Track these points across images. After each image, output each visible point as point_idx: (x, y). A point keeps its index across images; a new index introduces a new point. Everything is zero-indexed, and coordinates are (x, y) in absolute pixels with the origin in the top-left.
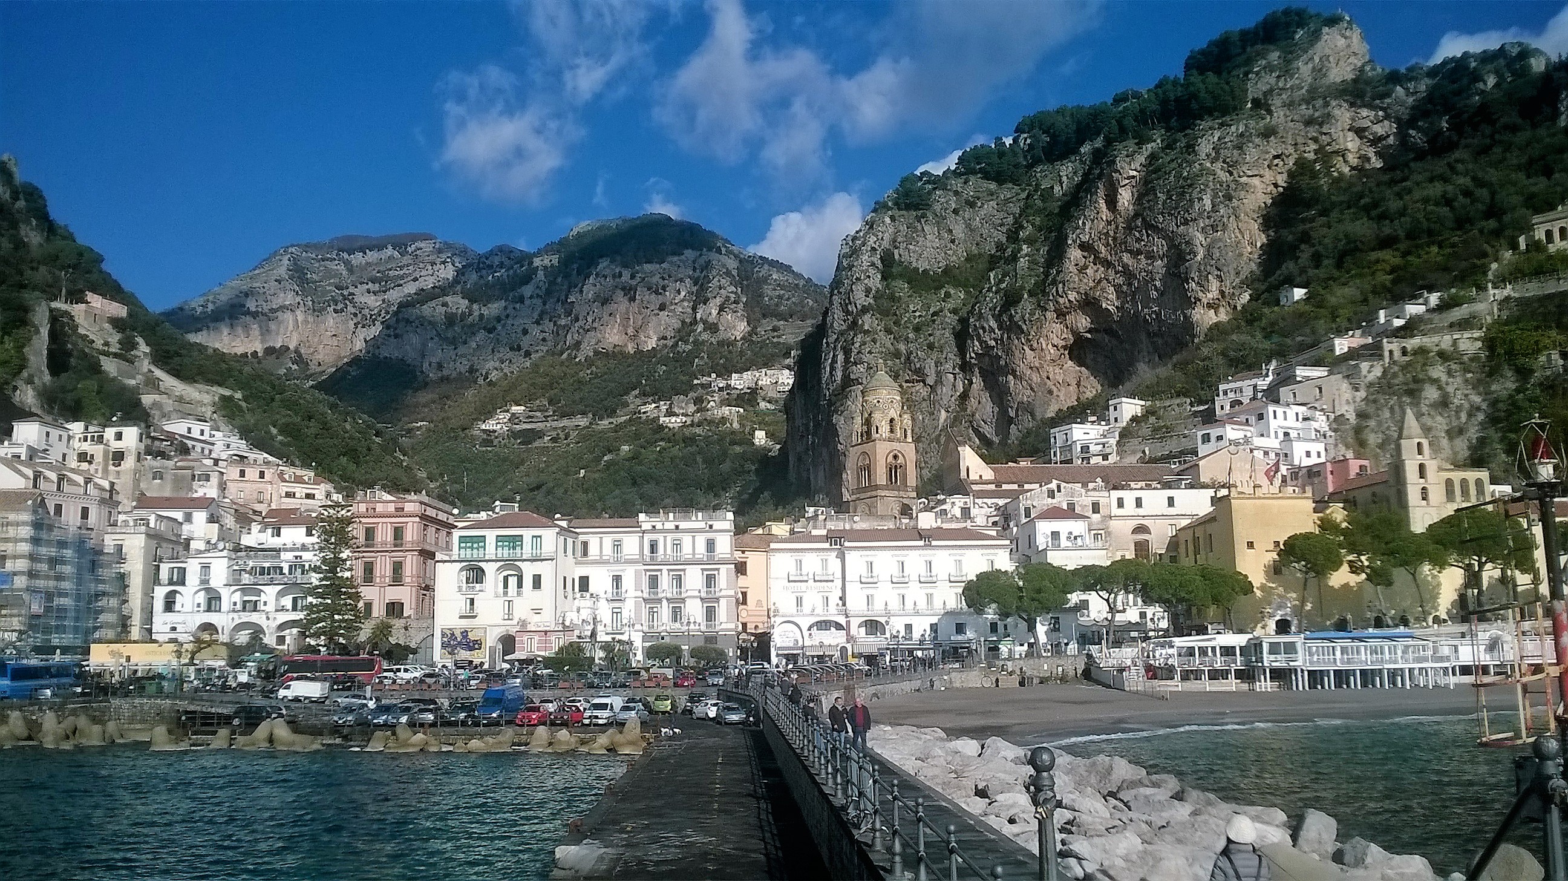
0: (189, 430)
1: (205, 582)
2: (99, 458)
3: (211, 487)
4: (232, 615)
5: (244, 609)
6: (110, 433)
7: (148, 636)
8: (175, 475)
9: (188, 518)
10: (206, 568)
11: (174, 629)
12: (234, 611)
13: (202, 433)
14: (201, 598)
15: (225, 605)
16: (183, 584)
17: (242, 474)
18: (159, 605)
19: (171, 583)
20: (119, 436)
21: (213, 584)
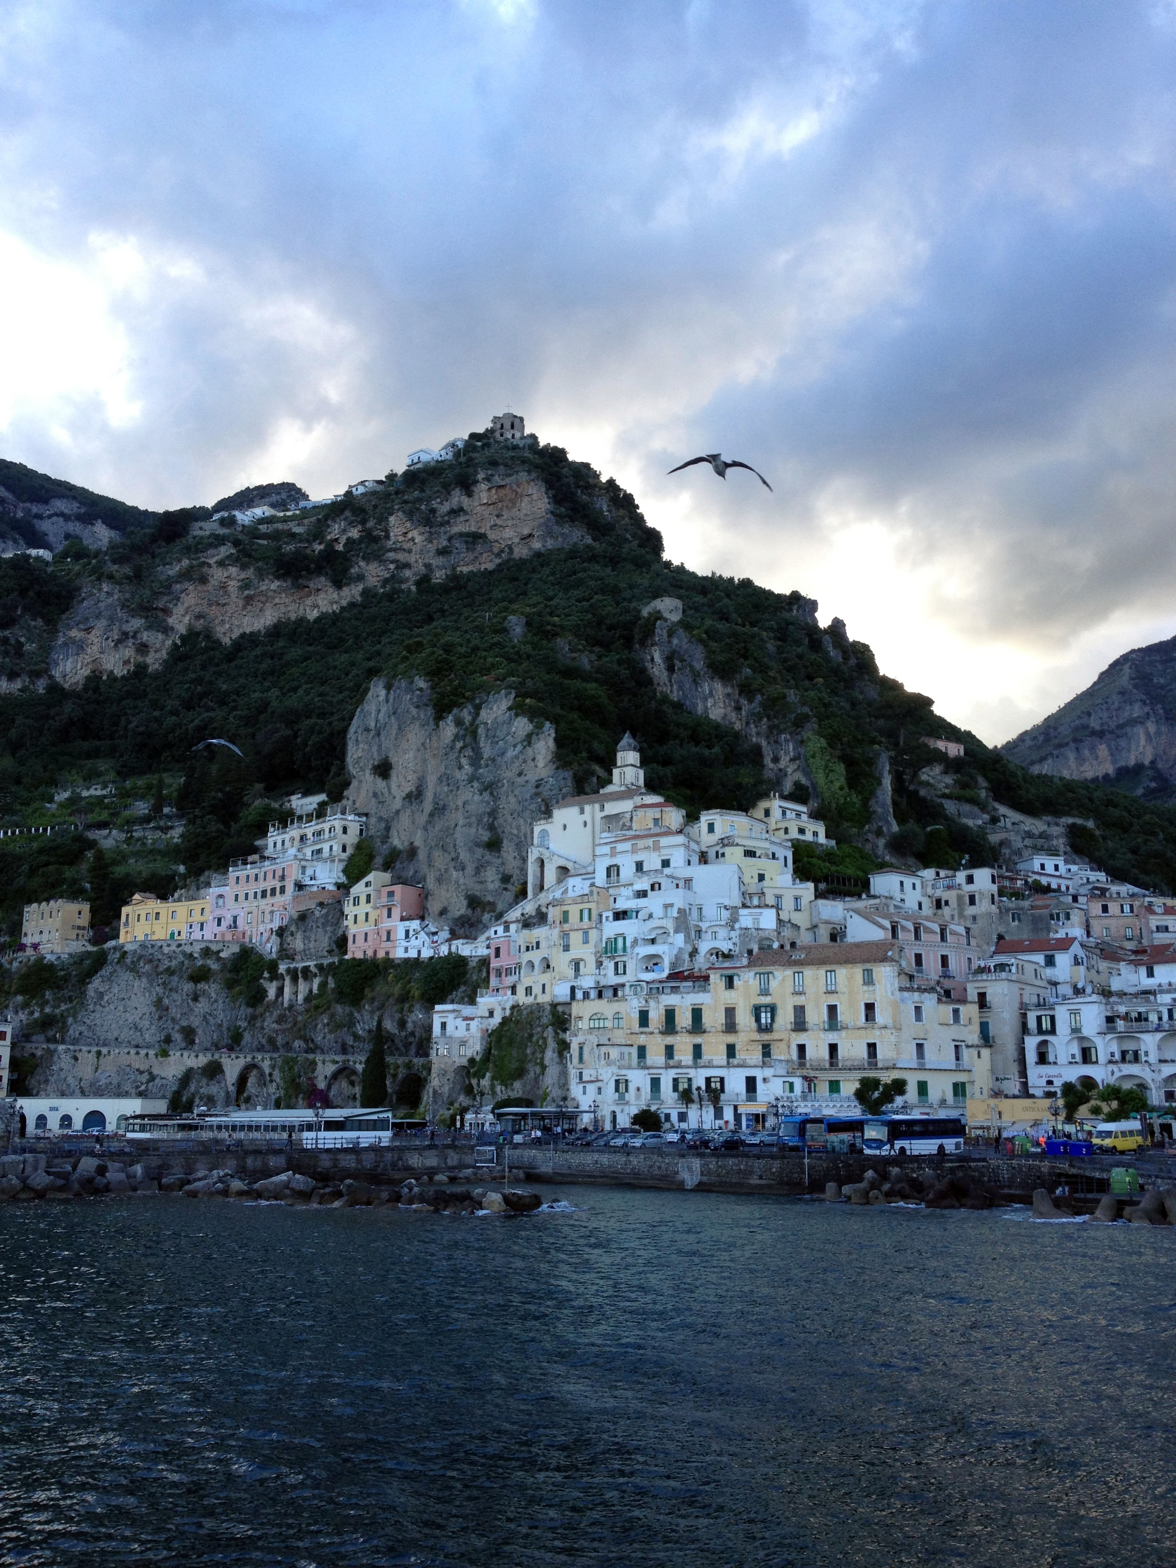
0: (1043, 866)
1: (1076, 1030)
2: (953, 903)
3: (1073, 926)
4: (1111, 1067)
5: (1123, 1059)
6: (961, 876)
7: (1025, 1093)
8: (1033, 915)
9: (1050, 962)
10: (1075, 1013)
11: (1050, 1083)
12: (1110, 1062)
13: (1056, 868)
14: (1075, 1049)
15: (1103, 1057)
16: (1053, 1031)
17: (1105, 909)
18: (1031, 1056)
19: (1040, 1031)
20: (970, 880)
21: (1086, 1032)
